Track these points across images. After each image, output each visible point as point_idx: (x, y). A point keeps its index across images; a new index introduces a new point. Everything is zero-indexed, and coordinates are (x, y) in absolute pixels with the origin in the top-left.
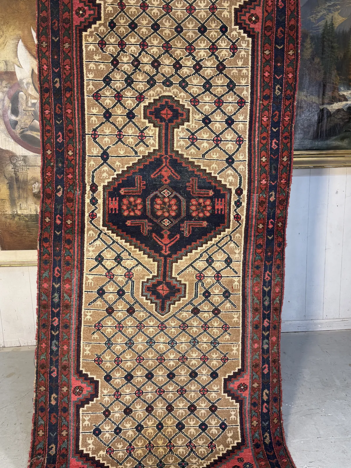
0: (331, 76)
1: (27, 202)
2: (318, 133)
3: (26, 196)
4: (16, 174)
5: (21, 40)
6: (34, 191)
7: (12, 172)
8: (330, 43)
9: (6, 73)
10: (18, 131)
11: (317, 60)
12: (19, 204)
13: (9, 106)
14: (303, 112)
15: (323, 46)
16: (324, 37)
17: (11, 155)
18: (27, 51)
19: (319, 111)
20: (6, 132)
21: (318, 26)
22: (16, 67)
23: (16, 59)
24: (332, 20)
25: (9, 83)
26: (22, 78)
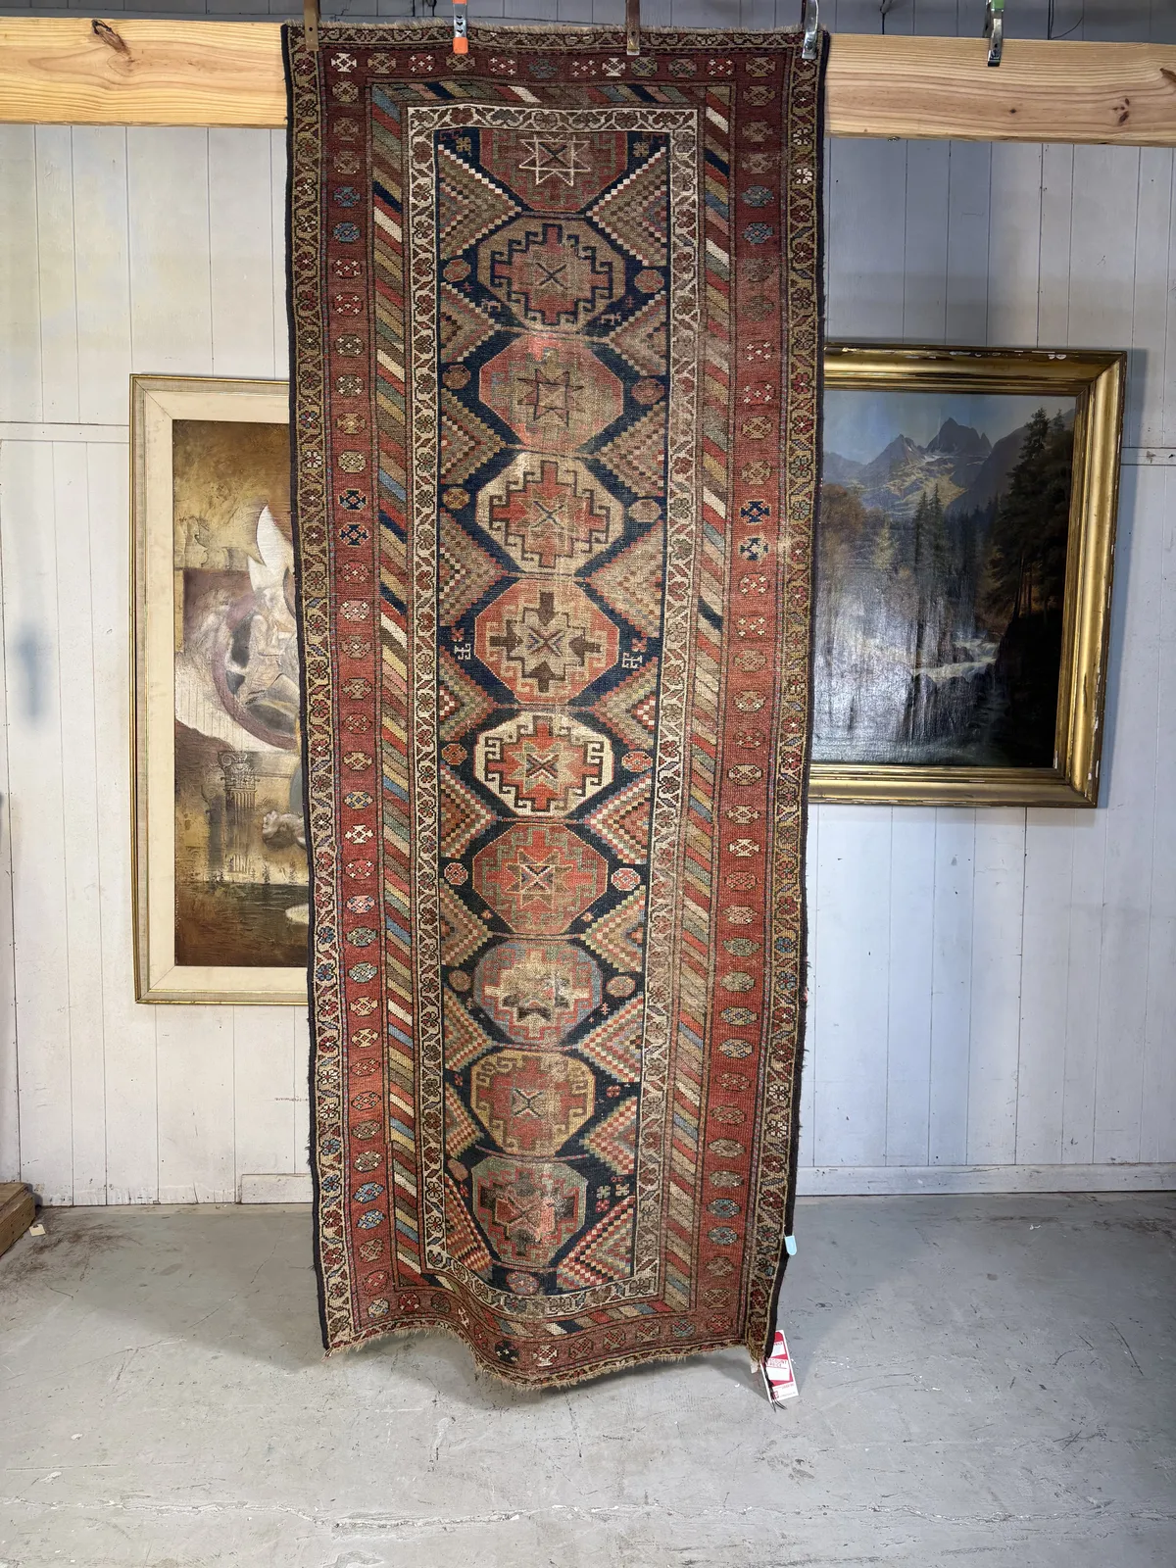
0: (936, 607)
1: (246, 856)
2: (908, 729)
3: (245, 840)
4: (228, 792)
5: (266, 510)
6: (265, 831)
7: (219, 786)
8: (932, 538)
9: (229, 573)
10: (242, 698)
11: (903, 574)
12: (228, 859)
13: (228, 644)
14: (873, 681)
15: (918, 546)
16: (919, 526)
17: (222, 748)
18: (278, 532)
19: (909, 681)
20: (216, 699)
21: (906, 504)
22: (251, 562)
23: (254, 547)
24: (937, 491)
25: (233, 594)
26: (263, 585)
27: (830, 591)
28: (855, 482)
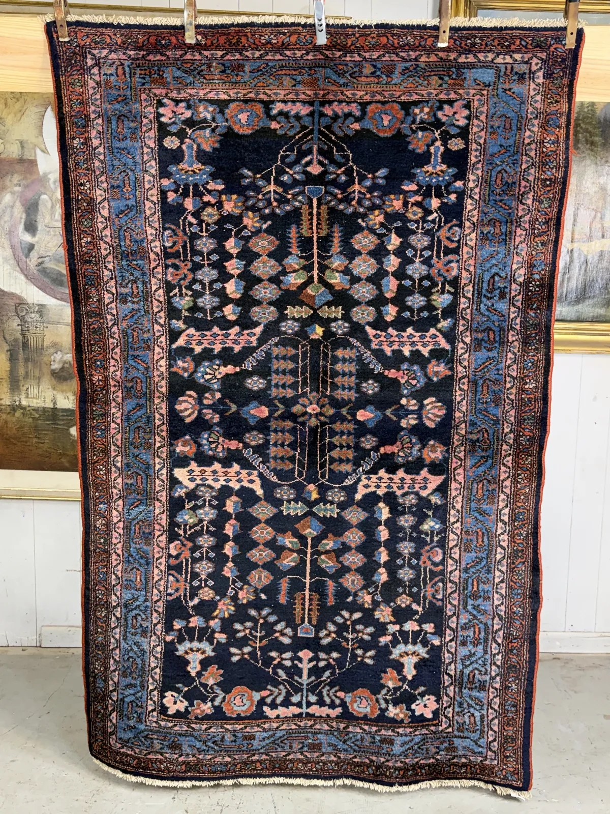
1: (39, 386)
3: (38, 375)
4: (23, 335)
5: (50, 109)
6: (53, 367)
7: (17, 331)
9: (21, 161)
10: (33, 261)
12: (25, 388)
13: (21, 218)
17: (18, 301)
20: (13, 261)
22: (38, 151)
23: (40, 139)
25: (24, 178)
26: (48, 171)
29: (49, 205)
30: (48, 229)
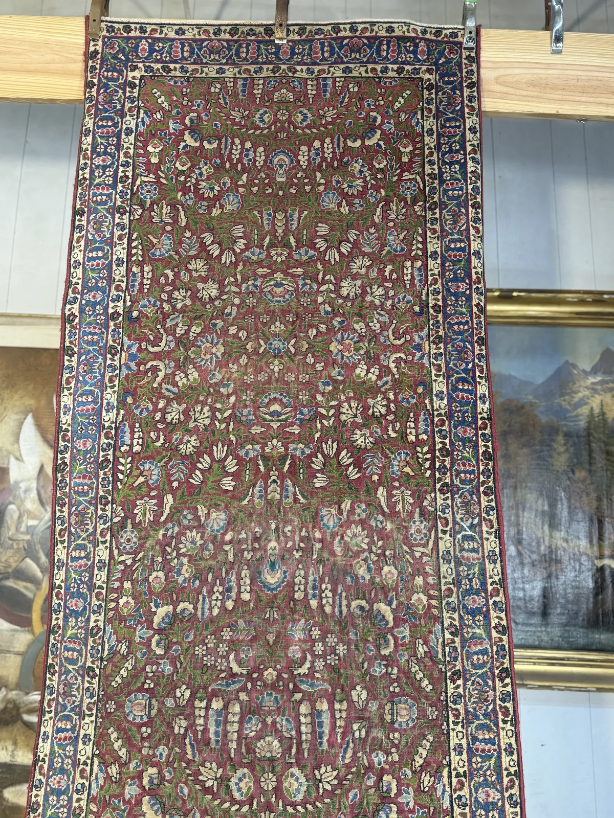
2: (597, 617)
5: (30, 417)
8: (602, 445)
11: (581, 474)
14: (562, 570)
15: (590, 452)
16: (589, 435)
18: (38, 435)
19: (594, 571)
21: (577, 416)
22: (12, 459)
23: (16, 446)
24: (602, 405)
26: (19, 479)
27: (515, 488)
28: (530, 397)
29: (16, 516)
30: (10, 542)
